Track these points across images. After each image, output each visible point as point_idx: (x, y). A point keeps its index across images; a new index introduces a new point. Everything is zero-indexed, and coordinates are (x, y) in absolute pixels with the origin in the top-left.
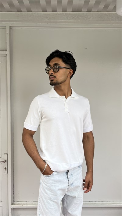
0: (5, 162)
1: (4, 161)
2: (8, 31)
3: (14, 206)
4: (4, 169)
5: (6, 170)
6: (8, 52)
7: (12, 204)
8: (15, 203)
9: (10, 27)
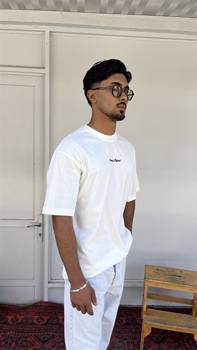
0: (40, 226)
1: (38, 225)
2: (47, 40)
3: (51, 285)
4: (39, 236)
5: (40, 237)
6: (47, 71)
7: (49, 283)
8: (52, 281)
9: (50, 32)
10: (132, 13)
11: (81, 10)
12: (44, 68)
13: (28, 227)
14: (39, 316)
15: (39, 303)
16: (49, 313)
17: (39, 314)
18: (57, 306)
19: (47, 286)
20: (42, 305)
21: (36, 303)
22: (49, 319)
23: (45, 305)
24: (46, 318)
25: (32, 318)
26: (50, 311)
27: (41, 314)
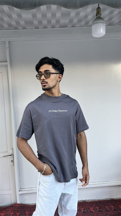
0: (11, 156)
3: (21, 192)
5: (12, 162)
7: (19, 191)
10: (53, 27)
11: (24, 28)
12: (7, 62)
13: (4, 157)
14: (14, 213)
15: (14, 204)
16: (20, 211)
17: (14, 211)
18: (26, 206)
19: (18, 193)
20: (16, 206)
21: (12, 205)
22: (20, 214)
23: (18, 206)
24: (18, 214)
25: (9, 214)
26: (21, 209)
27: (15, 212)
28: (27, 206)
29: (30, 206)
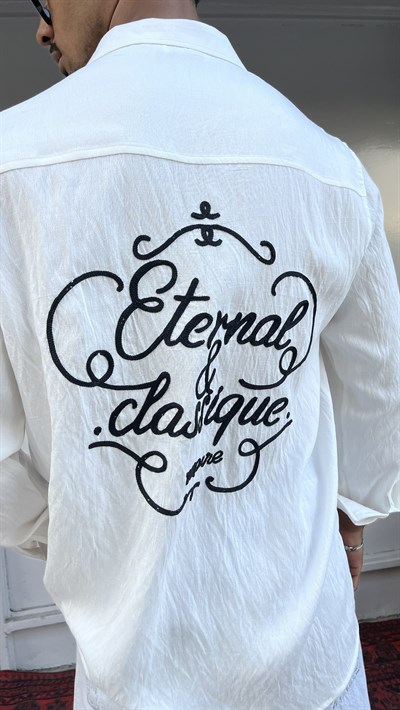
28: (41, 677)
29: (52, 677)
